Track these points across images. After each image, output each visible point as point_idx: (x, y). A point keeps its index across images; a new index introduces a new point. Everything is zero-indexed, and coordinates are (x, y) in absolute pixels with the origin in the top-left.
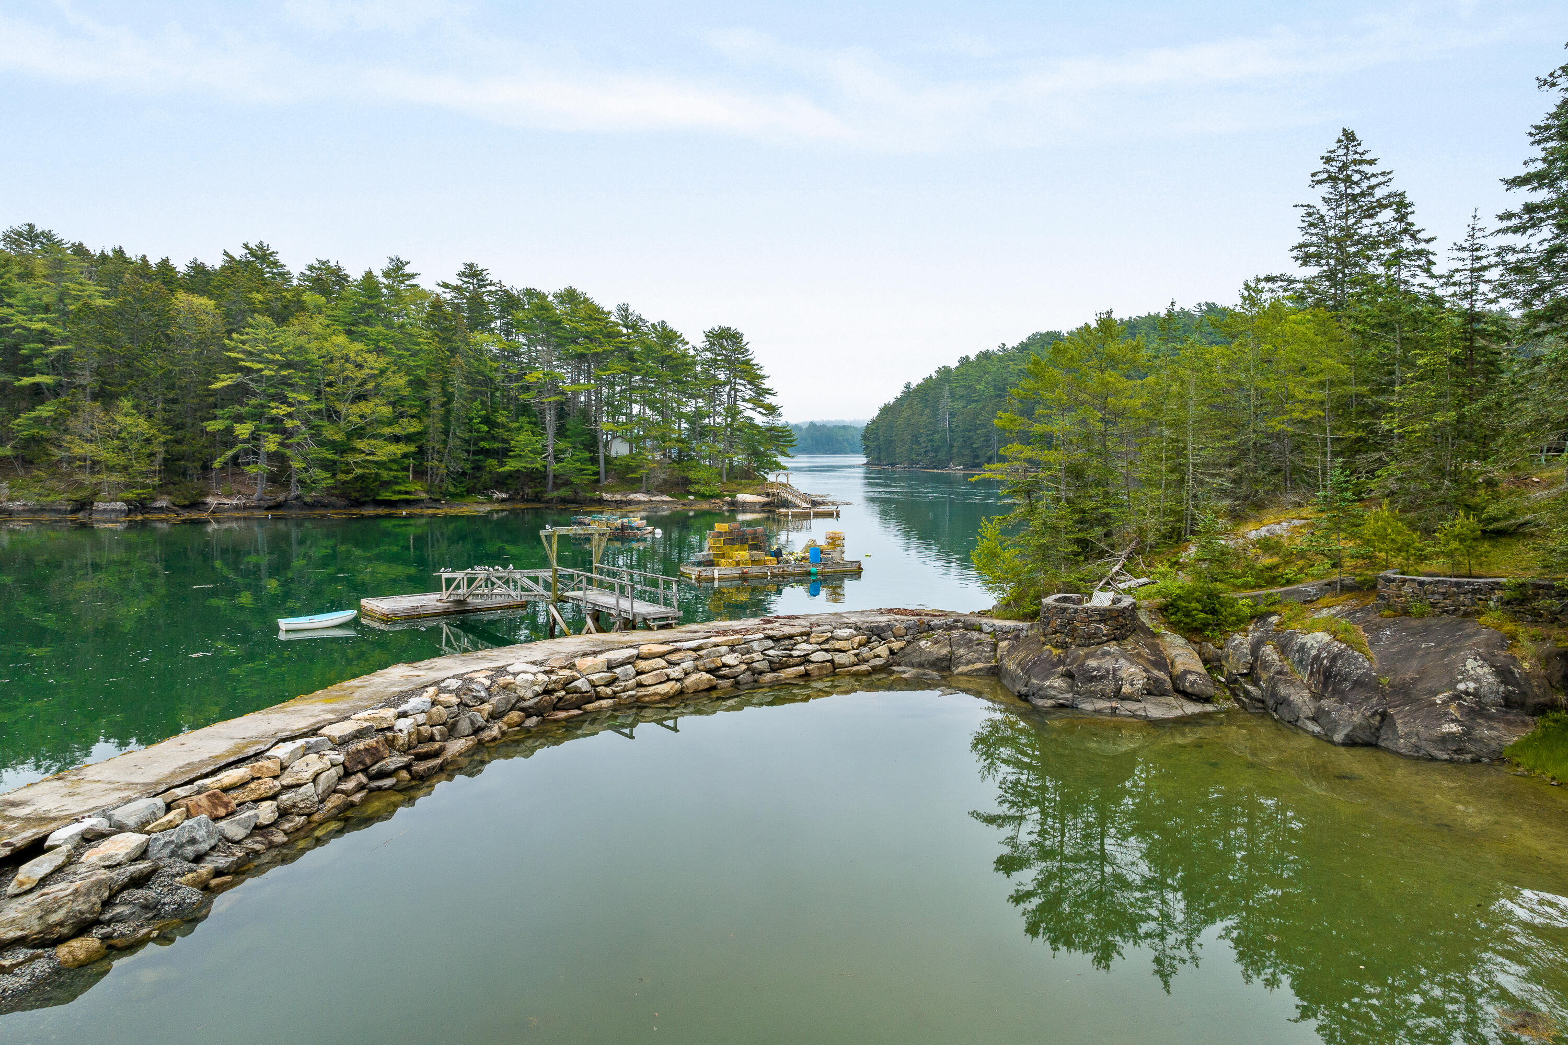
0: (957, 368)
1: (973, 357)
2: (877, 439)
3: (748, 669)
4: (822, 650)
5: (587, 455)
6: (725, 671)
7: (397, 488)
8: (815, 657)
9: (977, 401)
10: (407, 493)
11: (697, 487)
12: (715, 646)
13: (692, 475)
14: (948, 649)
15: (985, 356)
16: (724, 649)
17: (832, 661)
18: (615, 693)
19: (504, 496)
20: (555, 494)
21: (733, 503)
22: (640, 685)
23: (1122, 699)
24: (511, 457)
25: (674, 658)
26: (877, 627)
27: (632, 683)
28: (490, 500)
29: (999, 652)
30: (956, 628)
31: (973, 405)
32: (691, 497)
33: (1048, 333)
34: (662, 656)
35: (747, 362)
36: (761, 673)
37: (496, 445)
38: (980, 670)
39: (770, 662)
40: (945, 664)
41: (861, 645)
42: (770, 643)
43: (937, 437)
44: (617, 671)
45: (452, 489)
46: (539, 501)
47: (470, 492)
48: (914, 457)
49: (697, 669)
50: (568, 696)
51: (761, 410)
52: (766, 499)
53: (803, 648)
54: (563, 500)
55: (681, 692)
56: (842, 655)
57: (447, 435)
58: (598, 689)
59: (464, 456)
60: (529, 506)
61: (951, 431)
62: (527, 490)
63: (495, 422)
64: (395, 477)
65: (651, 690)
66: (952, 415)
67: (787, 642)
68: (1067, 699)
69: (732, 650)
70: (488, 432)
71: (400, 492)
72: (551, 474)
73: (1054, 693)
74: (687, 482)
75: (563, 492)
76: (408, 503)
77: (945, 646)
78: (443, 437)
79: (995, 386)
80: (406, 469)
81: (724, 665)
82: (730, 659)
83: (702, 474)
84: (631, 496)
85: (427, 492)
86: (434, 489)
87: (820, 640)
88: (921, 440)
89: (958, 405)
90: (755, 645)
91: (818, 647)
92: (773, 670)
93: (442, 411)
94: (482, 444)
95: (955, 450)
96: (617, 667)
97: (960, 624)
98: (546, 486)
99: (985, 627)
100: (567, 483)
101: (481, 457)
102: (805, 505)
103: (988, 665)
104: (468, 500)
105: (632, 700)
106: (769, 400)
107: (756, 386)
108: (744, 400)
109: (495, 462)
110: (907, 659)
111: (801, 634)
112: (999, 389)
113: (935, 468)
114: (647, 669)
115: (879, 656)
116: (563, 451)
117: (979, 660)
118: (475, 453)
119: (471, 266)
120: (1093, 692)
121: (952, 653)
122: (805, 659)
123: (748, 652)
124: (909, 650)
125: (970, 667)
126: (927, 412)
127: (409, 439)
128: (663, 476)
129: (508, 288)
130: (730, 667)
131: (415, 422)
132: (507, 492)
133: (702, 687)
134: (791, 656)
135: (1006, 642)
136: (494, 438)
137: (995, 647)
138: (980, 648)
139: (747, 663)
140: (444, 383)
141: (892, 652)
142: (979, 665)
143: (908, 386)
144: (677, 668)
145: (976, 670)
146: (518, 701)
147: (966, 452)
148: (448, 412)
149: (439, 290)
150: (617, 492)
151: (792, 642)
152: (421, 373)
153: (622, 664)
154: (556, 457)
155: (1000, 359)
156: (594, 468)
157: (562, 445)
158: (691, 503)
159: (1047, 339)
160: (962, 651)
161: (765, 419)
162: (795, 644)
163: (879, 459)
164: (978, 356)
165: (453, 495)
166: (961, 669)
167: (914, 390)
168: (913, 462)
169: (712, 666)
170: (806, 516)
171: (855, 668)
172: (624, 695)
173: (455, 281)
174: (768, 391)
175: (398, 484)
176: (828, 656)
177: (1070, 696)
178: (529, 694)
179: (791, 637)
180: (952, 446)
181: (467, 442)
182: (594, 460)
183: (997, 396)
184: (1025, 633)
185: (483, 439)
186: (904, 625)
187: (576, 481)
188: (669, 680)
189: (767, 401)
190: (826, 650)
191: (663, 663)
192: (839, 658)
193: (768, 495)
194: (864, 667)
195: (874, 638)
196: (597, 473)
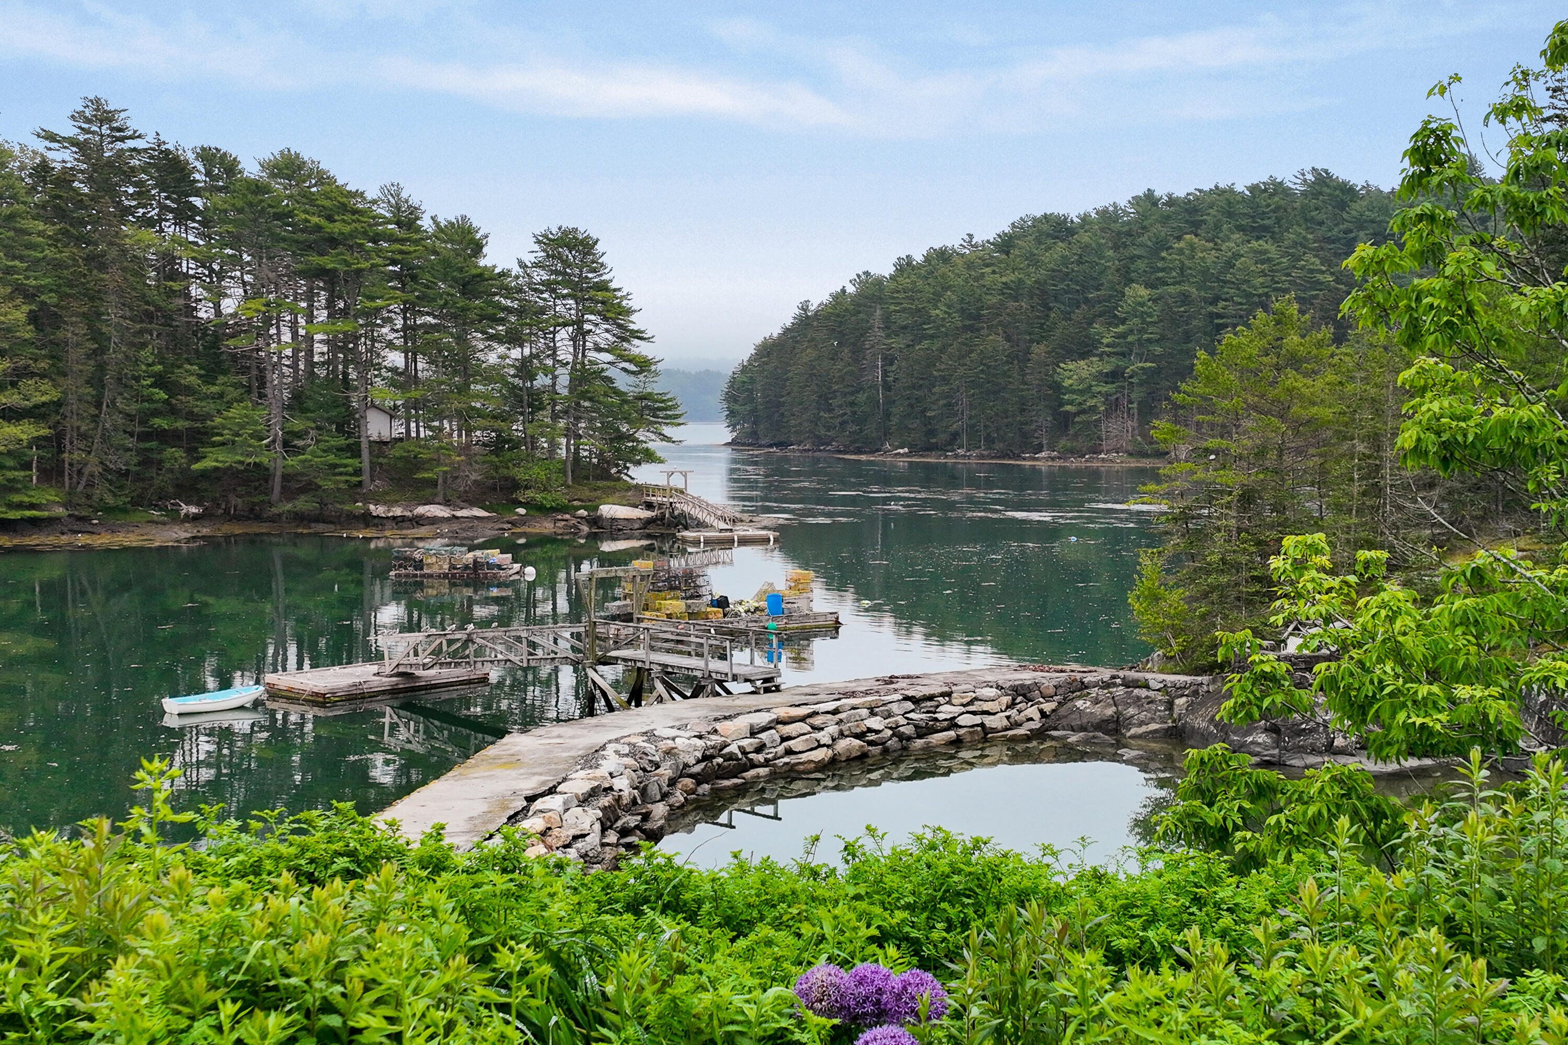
0: (892, 277)
1: (918, 258)
2: (751, 399)
3: (893, 735)
4: (968, 712)
5: (342, 441)
6: (871, 737)
7: (16, 498)
8: (962, 721)
9: (932, 337)
10: (32, 506)
11: (530, 493)
12: (854, 708)
13: (520, 474)
14: (1114, 709)
15: (941, 256)
16: (865, 712)
17: (982, 725)
18: (767, 760)
19: (193, 510)
20: (289, 506)
21: (595, 521)
22: (789, 752)
23: (1335, 754)
24: (214, 445)
25: (817, 721)
26: (1022, 686)
27: (781, 749)
28: (176, 518)
29: (1176, 711)
30: (1115, 685)
31: (926, 344)
32: (522, 511)
33: (1045, 216)
34: (803, 719)
35: (603, 287)
36: (909, 738)
37: (181, 424)
38: (1156, 731)
39: (916, 726)
40: (1111, 726)
41: (1008, 707)
42: (909, 705)
43: (862, 397)
44: (763, 736)
45: (110, 500)
46: (258, 518)
47: (138, 502)
48: (823, 432)
49: (842, 735)
50: (726, 764)
51: (626, 365)
52: (646, 514)
53: (946, 712)
54: (300, 518)
55: (834, 760)
56: (992, 717)
57: (99, 405)
58: (751, 756)
59: (130, 442)
60: (238, 529)
61: (887, 387)
62: (234, 500)
63: (176, 384)
64: (14, 480)
65: (804, 757)
66: (889, 360)
67: (929, 704)
68: (1272, 756)
69: (873, 714)
70: (166, 402)
71: (20, 506)
72: (279, 473)
73: (1258, 749)
74: (515, 485)
75: (303, 504)
76: (35, 523)
77: (1109, 705)
78: (93, 411)
79: (963, 311)
80: (27, 466)
81: (870, 730)
82: (875, 723)
83: (537, 472)
84: (421, 510)
85: (65, 506)
86: (76, 500)
87: (965, 701)
88: (835, 402)
89: (898, 343)
90: (895, 708)
91: (963, 709)
92: (920, 737)
93: (90, 367)
94: (157, 422)
95: (895, 420)
96: (759, 733)
97: (1118, 681)
98: (269, 491)
99: (1153, 684)
100: (310, 488)
101: (154, 444)
102: (723, 525)
103: (1165, 726)
104: (139, 516)
105: (786, 768)
106: (639, 348)
107: (620, 326)
108: (598, 349)
109: (179, 453)
110: (1064, 722)
111: (943, 695)
112: (970, 317)
113: (859, 451)
114: (794, 734)
115: (1031, 719)
116: (299, 435)
117: (1153, 720)
118: (144, 437)
119: (97, 103)
120: (1302, 747)
121: (1119, 714)
122: (952, 724)
123: (889, 716)
124: (1063, 711)
125: (1144, 729)
126: (846, 352)
127: (35, 413)
128: (474, 476)
129: (170, 147)
130: (877, 732)
131: (46, 385)
132: (198, 504)
133: (854, 755)
134: (936, 719)
135: (1184, 699)
136: (173, 411)
137: (1170, 705)
138: (1153, 707)
139: (891, 728)
140: (93, 318)
141: (1043, 713)
142: (1154, 726)
143: (804, 307)
144: (822, 733)
145: (1151, 732)
146: (684, 768)
147: (916, 424)
148: (101, 367)
149: (40, 145)
150: (395, 502)
151: (933, 703)
152: (50, 298)
153: (765, 729)
154: (286, 444)
155: (970, 265)
156: (354, 462)
157: (297, 424)
158: (523, 521)
159: (1045, 227)
160: (1131, 711)
161: (631, 379)
162: (937, 707)
163: (754, 434)
164: (928, 259)
165: (109, 510)
166: (1133, 731)
167: (816, 313)
168: (820, 442)
169: (858, 730)
170: (727, 543)
171: (1010, 733)
172: (780, 762)
173: (69, 130)
174: (638, 335)
175: (17, 491)
176: (977, 719)
177: (1276, 751)
178: (692, 761)
179: (931, 698)
180: (888, 415)
181: (130, 417)
182: (354, 450)
183: (967, 328)
184: (1205, 688)
185: (156, 413)
186: (1054, 682)
187: (328, 485)
188: (820, 746)
189: (635, 351)
190: (974, 713)
191: (805, 728)
192: (990, 721)
193: (649, 506)
194: (1021, 731)
195: (1019, 699)
196: (358, 472)
